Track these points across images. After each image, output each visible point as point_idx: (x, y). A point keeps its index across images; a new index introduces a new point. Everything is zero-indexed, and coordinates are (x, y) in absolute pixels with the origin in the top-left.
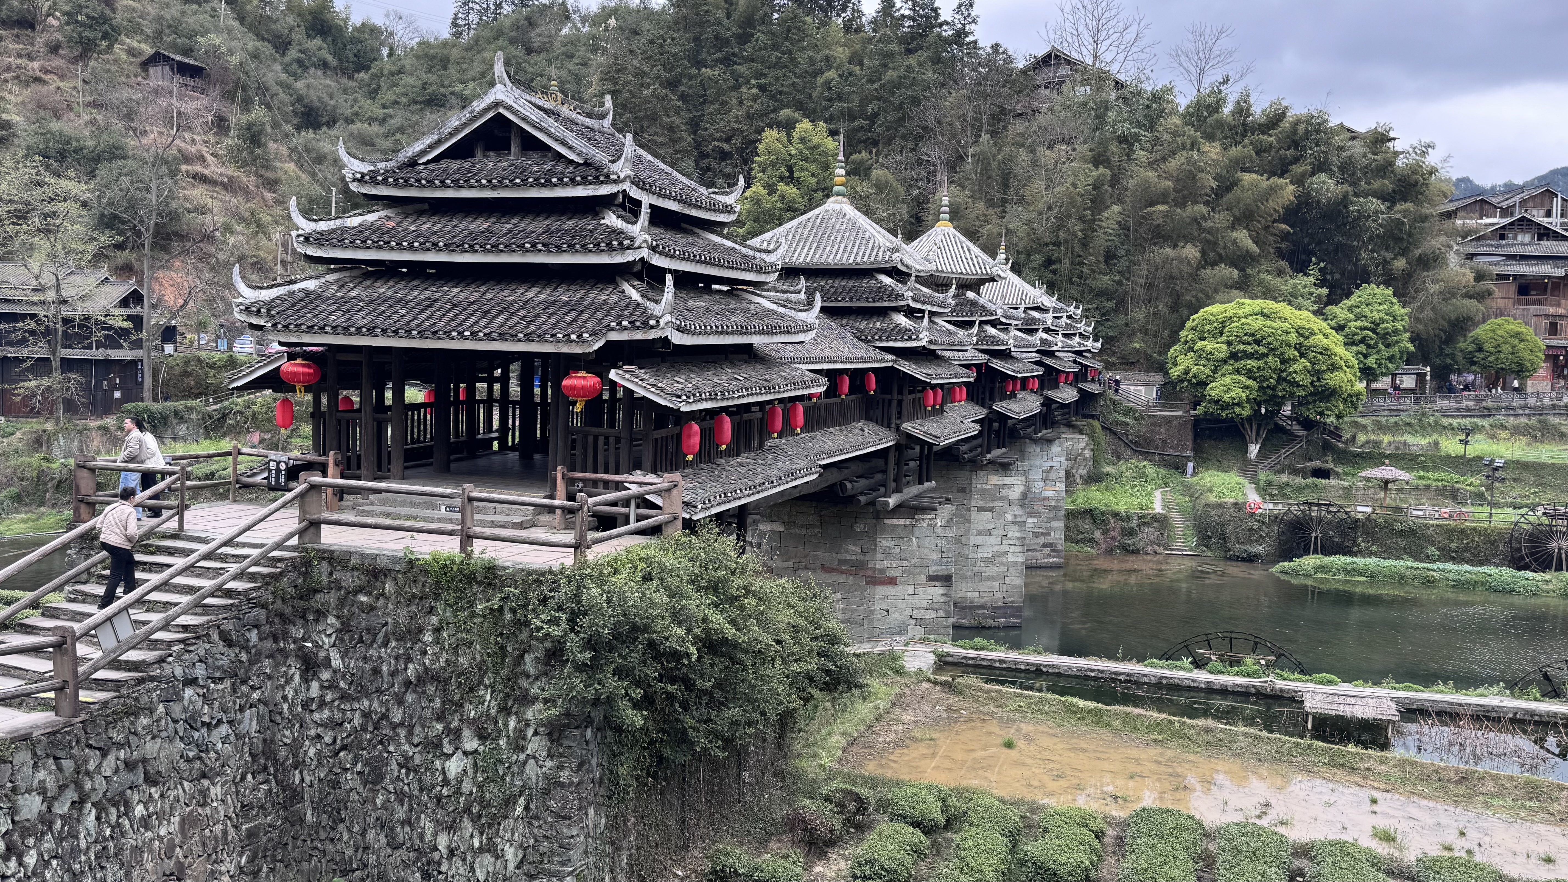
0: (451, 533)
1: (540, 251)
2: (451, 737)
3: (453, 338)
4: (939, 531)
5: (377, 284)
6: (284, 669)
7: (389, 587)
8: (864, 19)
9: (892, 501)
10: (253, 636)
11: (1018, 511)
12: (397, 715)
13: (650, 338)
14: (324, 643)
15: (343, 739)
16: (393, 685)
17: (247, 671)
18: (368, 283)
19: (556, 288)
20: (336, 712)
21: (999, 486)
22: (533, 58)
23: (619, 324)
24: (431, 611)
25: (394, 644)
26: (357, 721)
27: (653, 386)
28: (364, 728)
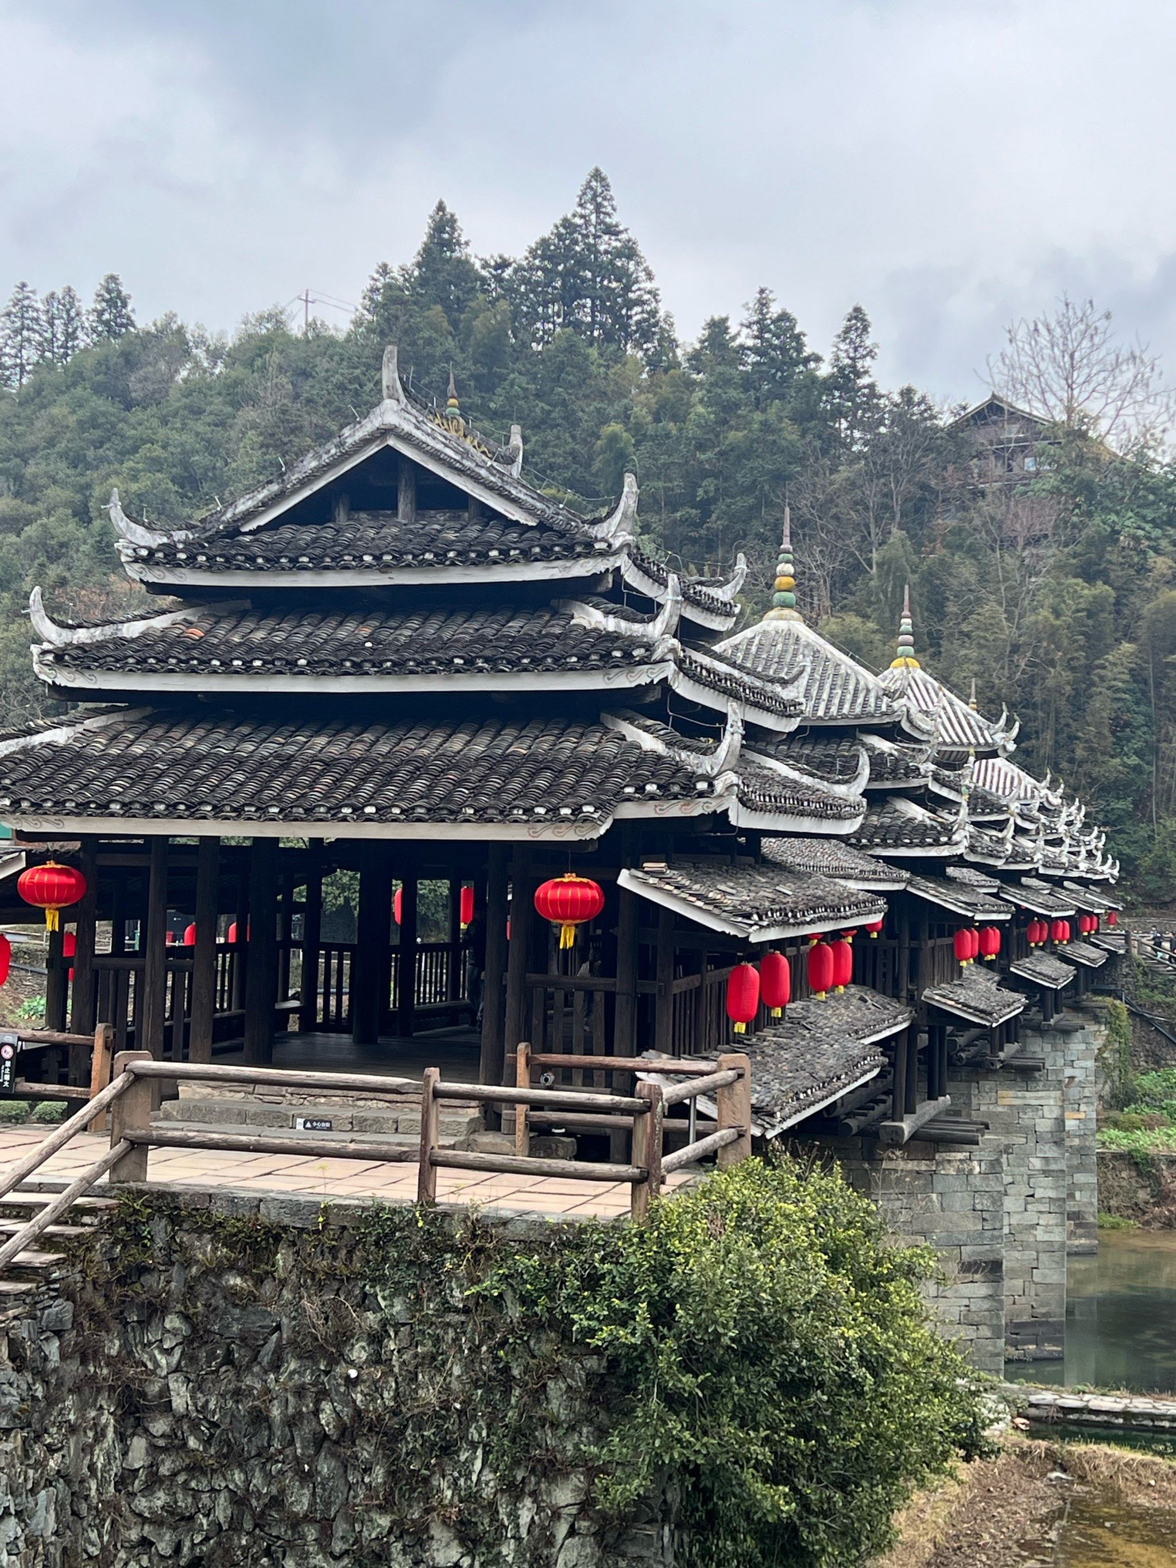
0: (400, 1158)
1: (481, 670)
2: (407, 1539)
3: (344, 819)
4: (977, 1181)
5: (176, 733)
6: (93, 1414)
7: (283, 1258)
8: (679, 352)
9: (907, 1126)
10: (53, 1349)
11: (1051, 1151)
12: (300, 1501)
13: (695, 814)
14: (157, 1364)
15: (193, 1545)
16: (292, 1442)
17: (42, 1418)
18: (159, 732)
19: (498, 734)
20: (180, 1496)
21: (1018, 1107)
22: (136, 415)
23: (640, 789)
24: (365, 1302)
25: (293, 1365)
26: (222, 1512)
27: (699, 897)
28: (235, 1524)
